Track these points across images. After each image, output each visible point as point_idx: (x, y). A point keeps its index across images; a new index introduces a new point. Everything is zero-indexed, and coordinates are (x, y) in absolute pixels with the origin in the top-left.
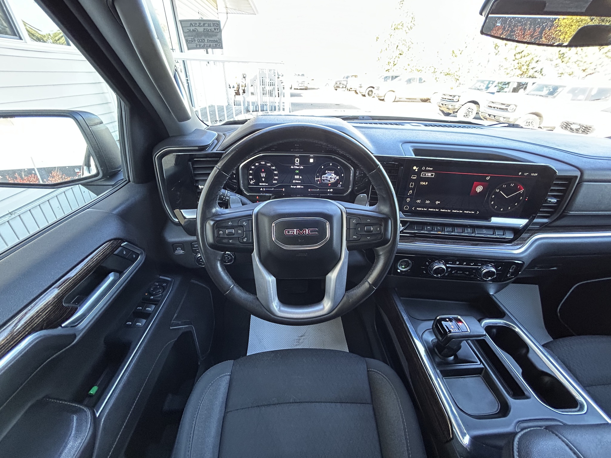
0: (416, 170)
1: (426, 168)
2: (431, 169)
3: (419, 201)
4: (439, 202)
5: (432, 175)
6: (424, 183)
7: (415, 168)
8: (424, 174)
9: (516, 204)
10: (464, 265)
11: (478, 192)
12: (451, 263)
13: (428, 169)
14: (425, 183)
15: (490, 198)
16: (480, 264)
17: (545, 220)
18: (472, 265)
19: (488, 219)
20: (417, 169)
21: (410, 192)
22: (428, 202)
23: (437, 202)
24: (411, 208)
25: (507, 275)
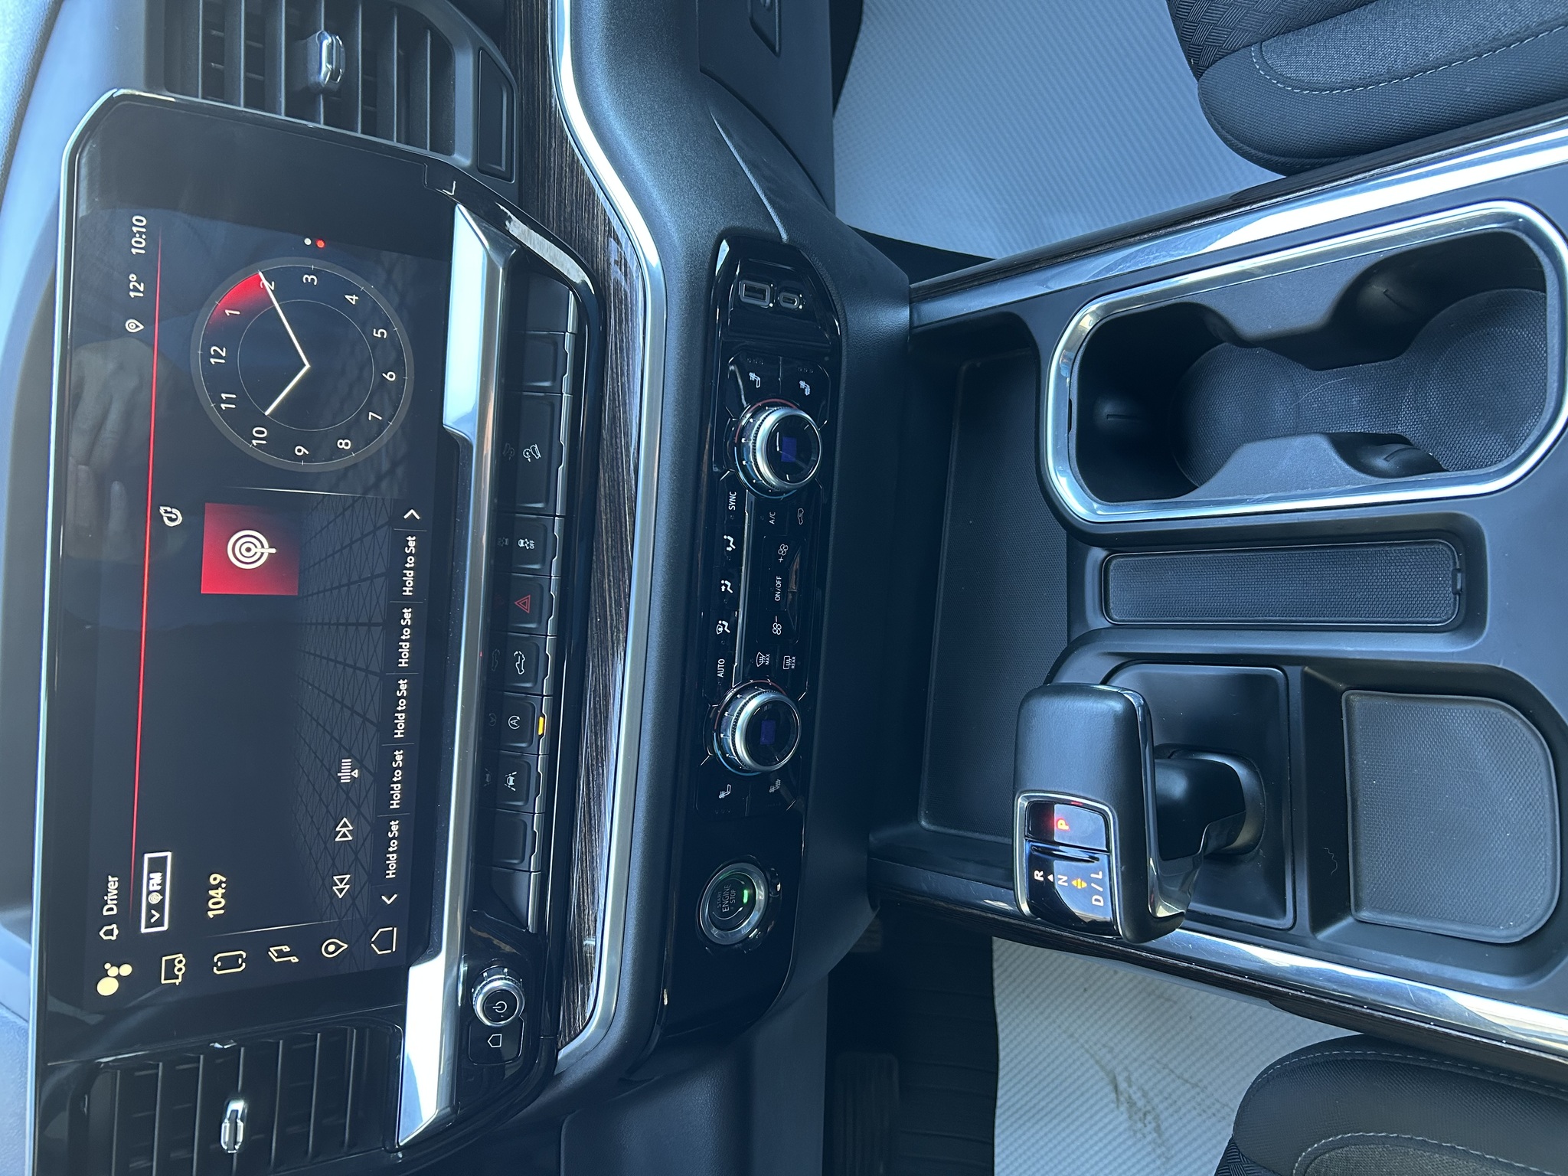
0: (126, 970)
1: (110, 920)
2: (113, 884)
3: (341, 886)
4: (346, 763)
5: (158, 866)
6: (218, 894)
7: (107, 987)
8: (150, 916)
9: (353, 299)
10: (736, 587)
11: (269, 551)
12: (721, 662)
13: (111, 904)
14: (216, 887)
15: (317, 466)
16: (733, 497)
17: (465, 67)
18: (739, 542)
19: (454, 448)
20: (113, 971)
21: (281, 954)
22: (345, 830)
23: (347, 773)
24: (388, 916)
25: (795, 313)
